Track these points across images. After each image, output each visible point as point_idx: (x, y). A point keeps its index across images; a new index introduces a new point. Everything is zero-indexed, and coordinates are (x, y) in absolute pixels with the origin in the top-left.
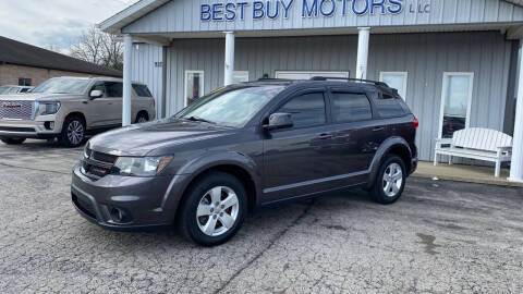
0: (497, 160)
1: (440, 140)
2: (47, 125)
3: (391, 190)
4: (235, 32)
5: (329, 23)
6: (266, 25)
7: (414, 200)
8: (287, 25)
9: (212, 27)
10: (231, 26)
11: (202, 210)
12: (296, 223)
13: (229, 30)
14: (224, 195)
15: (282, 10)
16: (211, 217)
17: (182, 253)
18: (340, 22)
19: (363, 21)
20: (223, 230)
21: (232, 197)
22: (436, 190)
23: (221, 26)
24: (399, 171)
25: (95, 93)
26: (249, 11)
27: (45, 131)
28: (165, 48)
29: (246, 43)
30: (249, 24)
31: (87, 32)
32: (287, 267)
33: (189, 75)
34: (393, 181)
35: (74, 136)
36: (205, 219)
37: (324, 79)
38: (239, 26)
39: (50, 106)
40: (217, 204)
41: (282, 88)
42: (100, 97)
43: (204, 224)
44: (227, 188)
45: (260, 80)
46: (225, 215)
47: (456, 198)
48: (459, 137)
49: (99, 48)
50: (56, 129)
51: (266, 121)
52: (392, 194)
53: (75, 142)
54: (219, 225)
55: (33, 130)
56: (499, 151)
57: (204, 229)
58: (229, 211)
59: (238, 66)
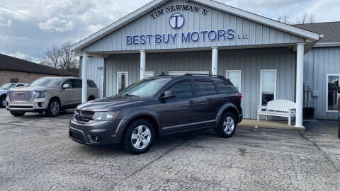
0: (289, 116)
1: (261, 107)
2: (40, 104)
3: (228, 131)
4: (146, 50)
5: (196, 46)
6: (163, 47)
7: (241, 136)
8: (174, 47)
9: (133, 48)
10: (143, 48)
11: (134, 136)
12: (179, 146)
13: (142, 49)
14: (144, 130)
15: (171, 38)
16: (138, 140)
17: (125, 157)
18: (202, 44)
19: (214, 44)
20: (144, 147)
21: (148, 131)
22: (255, 132)
23: (138, 48)
24: (232, 121)
25: (65, 86)
26: (153, 40)
27: (38, 108)
28: (105, 59)
29: (151, 56)
30: (153, 47)
31: (51, 50)
32: (174, 160)
33: (119, 74)
34: (229, 126)
35: (54, 111)
36: (135, 141)
37: (191, 75)
38: (148, 47)
39: (41, 94)
40: (141, 134)
41: (170, 79)
42: (69, 88)
43: (134, 143)
44: (145, 127)
45: (160, 76)
46: (145, 139)
47: (265, 135)
48: (270, 105)
49: (58, 59)
50: (44, 106)
51: (163, 95)
52: (229, 133)
53: (54, 114)
54: (142, 144)
55: (31, 107)
56: (289, 111)
57: (135, 145)
58: (146, 137)
59: (147, 69)
